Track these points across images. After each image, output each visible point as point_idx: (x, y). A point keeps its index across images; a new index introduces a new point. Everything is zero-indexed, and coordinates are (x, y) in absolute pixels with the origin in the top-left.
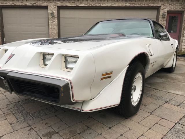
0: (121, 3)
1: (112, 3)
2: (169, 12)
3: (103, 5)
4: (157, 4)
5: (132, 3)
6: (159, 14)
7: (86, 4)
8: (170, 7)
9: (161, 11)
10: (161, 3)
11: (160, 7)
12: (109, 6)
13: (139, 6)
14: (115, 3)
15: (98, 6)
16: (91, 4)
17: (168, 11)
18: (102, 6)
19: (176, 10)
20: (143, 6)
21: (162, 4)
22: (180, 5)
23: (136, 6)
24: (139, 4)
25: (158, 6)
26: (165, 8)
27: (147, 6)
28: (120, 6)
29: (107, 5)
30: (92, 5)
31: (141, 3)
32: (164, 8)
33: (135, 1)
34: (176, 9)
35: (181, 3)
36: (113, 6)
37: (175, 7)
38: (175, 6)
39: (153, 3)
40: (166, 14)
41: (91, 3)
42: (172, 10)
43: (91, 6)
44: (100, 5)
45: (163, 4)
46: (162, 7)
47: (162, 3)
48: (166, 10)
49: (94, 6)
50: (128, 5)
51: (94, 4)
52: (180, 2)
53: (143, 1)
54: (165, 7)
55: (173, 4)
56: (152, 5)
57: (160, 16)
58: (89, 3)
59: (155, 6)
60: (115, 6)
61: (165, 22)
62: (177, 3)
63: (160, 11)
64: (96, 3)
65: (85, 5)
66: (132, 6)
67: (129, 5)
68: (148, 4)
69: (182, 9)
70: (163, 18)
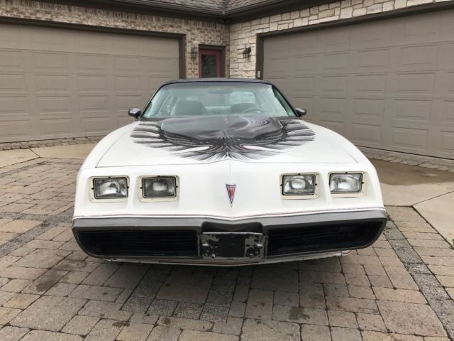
0: (105, 18)
1: (82, 17)
2: (202, 47)
3: (57, 17)
4: (179, 30)
5: (129, 20)
6: (185, 50)
7: (7, 12)
8: (202, 37)
9: (188, 44)
10: (186, 28)
11: (185, 35)
12: (74, 22)
13: (145, 29)
14: (89, 18)
15: (44, 19)
16: (22, 13)
17: (199, 45)
18: (55, 20)
19: (213, 44)
20: (153, 30)
21: (188, 30)
22: (218, 34)
23: (138, 28)
24: (144, 26)
25: (182, 32)
26: (194, 39)
27: (160, 30)
28: (103, 25)
29: (69, 19)
30: (27, 14)
31: (147, 24)
32: (192, 39)
33: (136, 18)
34: (212, 41)
35: (219, 31)
36: (85, 23)
37: (211, 38)
38: (210, 36)
39: (172, 26)
40: (197, 50)
41: (22, 9)
42: (207, 43)
43: (22, 17)
44: (48, 17)
45: (190, 31)
46: (189, 36)
47: (188, 27)
48: (196, 43)
49: (33, 17)
50: (121, 24)
51: (31, 14)
52: (217, 29)
53: (152, 21)
54: (193, 37)
55: (206, 33)
56: (170, 30)
57: (188, 55)
58: (17, 9)
59: (175, 32)
60: (90, 24)
61: (197, 67)
62: (213, 31)
63: (186, 44)
64: (38, 11)
65: (5, 15)
66: (129, 28)
67: (124, 24)
68: (162, 28)
69: (221, 42)
70: (193, 58)
